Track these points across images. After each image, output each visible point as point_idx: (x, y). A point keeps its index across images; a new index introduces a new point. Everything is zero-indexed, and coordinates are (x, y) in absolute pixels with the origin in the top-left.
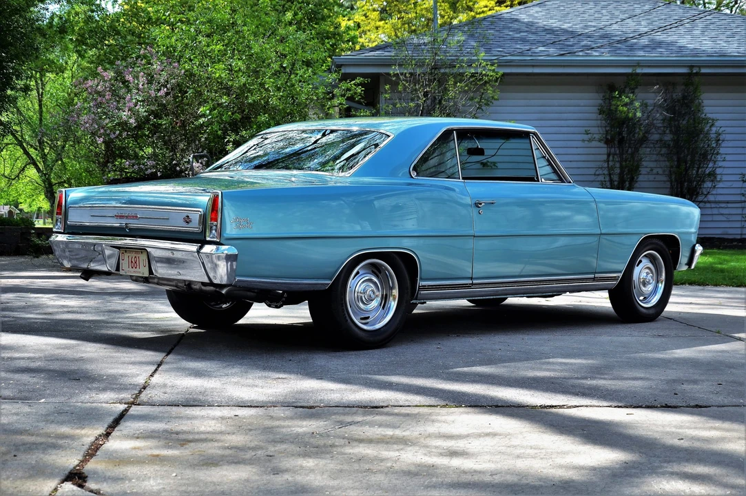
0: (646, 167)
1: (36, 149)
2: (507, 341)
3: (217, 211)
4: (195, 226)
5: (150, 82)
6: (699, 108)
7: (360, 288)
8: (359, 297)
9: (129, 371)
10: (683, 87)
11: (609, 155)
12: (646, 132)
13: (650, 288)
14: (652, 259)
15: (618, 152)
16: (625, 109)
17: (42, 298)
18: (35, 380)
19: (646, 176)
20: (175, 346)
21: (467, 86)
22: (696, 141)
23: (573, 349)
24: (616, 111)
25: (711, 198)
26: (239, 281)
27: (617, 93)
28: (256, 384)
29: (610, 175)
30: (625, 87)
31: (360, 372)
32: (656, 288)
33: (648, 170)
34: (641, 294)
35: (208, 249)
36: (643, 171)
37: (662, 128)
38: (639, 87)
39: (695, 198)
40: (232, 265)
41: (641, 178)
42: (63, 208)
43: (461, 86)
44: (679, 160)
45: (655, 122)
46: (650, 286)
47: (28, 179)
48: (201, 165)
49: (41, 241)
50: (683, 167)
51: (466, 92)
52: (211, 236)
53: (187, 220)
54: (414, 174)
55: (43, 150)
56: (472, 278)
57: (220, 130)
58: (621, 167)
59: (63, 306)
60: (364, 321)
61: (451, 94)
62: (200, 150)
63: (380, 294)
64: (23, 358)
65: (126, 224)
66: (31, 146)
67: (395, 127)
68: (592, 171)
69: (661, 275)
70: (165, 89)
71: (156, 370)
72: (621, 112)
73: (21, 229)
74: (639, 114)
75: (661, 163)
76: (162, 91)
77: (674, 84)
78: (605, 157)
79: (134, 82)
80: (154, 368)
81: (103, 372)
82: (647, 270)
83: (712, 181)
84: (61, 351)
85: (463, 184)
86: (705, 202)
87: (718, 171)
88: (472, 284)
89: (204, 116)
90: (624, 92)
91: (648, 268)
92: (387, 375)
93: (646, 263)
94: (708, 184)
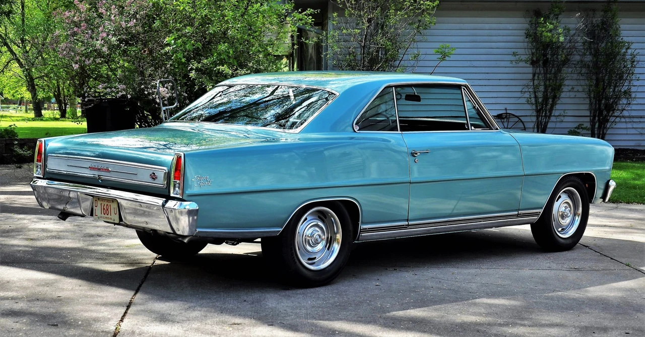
0: (568, 86)
1: (19, 47)
2: (439, 276)
3: (180, 170)
4: (160, 182)
5: (121, 13)
6: (617, 34)
7: (308, 232)
8: (307, 240)
9: (100, 315)
10: (602, 13)
11: (534, 75)
12: (568, 55)
13: (567, 221)
14: (570, 195)
15: (542, 72)
16: (549, 34)
17: (24, 219)
18: (18, 326)
19: (568, 93)
20: (142, 283)
21: (406, 13)
22: (613, 63)
23: (497, 286)
24: (541, 36)
25: (625, 113)
26: (199, 232)
27: (542, 19)
28: (214, 331)
29: (535, 92)
30: (550, 14)
31: (307, 316)
32: (573, 221)
33: (570, 88)
34: (560, 225)
35: (171, 204)
36: (565, 89)
37: (583, 51)
38: (562, 13)
39: (612, 114)
40: (193, 219)
41: (563, 95)
42: (43, 156)
43: (402, 15)
44: (597, 80)
45: (576, 45)
46: (567, 218)
47: (12, 73)
48: (167, 90)
49: (24, 151)
50: (601, 86)
51: (405, 20)
52: (175, 192)
53: (154, 177)
54: (357, 128)
55: (25, 47)
56: (407, 220)
57: (184, 57)
58: (546, 87)
59: (43, 230)
60: (310, 262)
61: (392, 21)
62: (166, 76)
63: (324, 237)
64: (7, 298)
65: (99, 176)
66: (15, 44)
67: (341, 85)
68: (519, 88)
69: (578, 209)
70: (135, 21)
71: (126, 313)
72: (546, 37)
73: (6, 140)
74: (562, 39)
75: (581, 81)
76: (132, 23)
77: (594, 10)
78: (531, 76)
79: (106, 15)
80: (123, 310)
81: (78, 316)
82: (566, 205)
83: (628, 98)
84: (41, 289)
85: (400, 136)
86: (621, 117)
87: (633, 89)
88: (408, 225)
89: (168, 45)
90: (549, 17)
91: (567, 203)
92: (331, 320)
93: (564, 198)
94: (624, 101)
